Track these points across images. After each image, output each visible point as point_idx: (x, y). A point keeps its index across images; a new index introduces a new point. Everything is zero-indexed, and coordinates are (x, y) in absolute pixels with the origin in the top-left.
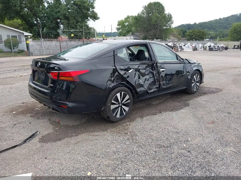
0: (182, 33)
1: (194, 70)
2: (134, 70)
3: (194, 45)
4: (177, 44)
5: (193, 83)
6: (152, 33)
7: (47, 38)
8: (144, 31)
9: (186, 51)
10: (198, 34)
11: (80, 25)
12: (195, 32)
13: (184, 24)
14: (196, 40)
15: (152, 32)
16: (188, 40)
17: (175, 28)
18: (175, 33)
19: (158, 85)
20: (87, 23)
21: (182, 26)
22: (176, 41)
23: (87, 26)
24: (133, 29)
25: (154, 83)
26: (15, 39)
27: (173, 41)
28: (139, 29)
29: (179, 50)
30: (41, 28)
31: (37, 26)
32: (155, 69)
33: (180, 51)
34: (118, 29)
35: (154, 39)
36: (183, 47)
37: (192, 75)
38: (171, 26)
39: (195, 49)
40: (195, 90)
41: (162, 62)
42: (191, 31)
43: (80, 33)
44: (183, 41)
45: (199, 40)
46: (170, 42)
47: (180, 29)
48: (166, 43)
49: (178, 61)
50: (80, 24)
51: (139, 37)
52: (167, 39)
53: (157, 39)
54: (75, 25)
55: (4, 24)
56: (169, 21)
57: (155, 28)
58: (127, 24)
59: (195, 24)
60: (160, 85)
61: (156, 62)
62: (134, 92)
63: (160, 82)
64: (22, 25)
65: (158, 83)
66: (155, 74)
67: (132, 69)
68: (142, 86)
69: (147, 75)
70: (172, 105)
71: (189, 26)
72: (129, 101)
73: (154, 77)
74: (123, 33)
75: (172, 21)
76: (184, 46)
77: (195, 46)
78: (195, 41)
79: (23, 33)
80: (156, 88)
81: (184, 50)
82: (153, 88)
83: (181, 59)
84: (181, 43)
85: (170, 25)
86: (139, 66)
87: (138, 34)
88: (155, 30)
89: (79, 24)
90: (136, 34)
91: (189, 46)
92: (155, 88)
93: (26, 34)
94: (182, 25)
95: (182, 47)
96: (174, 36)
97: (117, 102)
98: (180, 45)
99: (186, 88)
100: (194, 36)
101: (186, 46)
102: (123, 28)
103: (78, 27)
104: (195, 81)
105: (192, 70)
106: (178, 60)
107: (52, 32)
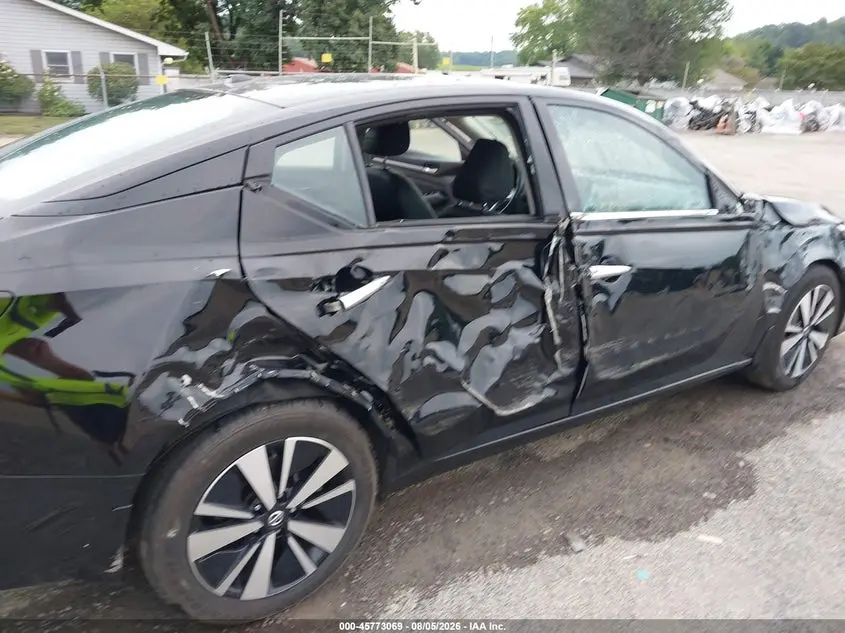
0: (763, 59)
1: (808, 261)
2: (399, 279)
3: (808, 109)
4: (739, 102)
5: (789, 335)
6: (642, 55)
7: (242, 67)
8: (612, 49)
9: (773, 134)
10: (831, 63)
11: (359, 20)
12: (820, 55)
13: (773, 26)
14: (819, 87)
15: (644, 51)
16: (788, 87)
17: (739, 39)
18: (736, 56)
19: (570, 363)
20: (389, 11)
21: (770, 31)
22: (735, 92)
23: (389, 26)
24: (573, 39)
25: (540, 355)
26: (124, 67)
27: (723, 92)
28: (593, 41)
29: (745, 126)
30: (226, 29)
31: (211, 23)
32: (553, 273)
33: (750, 131)
34: (517, 39)
35: (647, 80)
36: (762, 115)
37: (791, 290)
38: (720, 27)
39: (812, 126)
40: (798, 372)
41: (608, 221)
42: (800, 50)
43: (359, 52)
44: (764, 89)
45: (831, 88)
46: (708, 93)
47: (757, 41)
48: (693, 100)
49: (715, 212)
50: (361, 16)
51: (592, 68)
52: (700, 81)
53: (662, 79)
54: (341, 20)
55: (102, 11)
56: (714, 9)
57: (657, 39)
58: (550, 19)
59: (823, 23)
60: (582, 363)
61: (564, 225)
62: (387, 425)
63: (583, 344)
64: (162, 18)
65: (568, 356)
66: (555, 297)
67: (382, 274)
68: (452, 381)
69: (498, 306)
70: (649, 476)
71: (796, 33)
72: (349, 486)
73: (545, 319)
74: (533, 53)
75: (728, 8)
76: (769, 110)
77: (814, 113)
78: (814, 91)
79: (155, 48)
80: (556, 383)
81: (765, 129)
82: (538, 385)
83: (732, 203)
84: (752, 100)
85: (719, 25)
86: (443, 254)
87: (588, 58)
88: (658, 43)
89: (357, 13)
90: (581, 57)
91: (785, 114)
92: (549, 385)
93: (165, 48)
94: (767, 28)
95: (758, 117)
96: (731, 68)
97: (245, 509)
98: (752, 108)
99: (747, 366)
100: (812, 72)
101: (776, 110)
102: (536, 37)
103: (355, 28)
104: (802, 326)
105: (793, 263)
106: (713, 205)
107: (259, 46)
